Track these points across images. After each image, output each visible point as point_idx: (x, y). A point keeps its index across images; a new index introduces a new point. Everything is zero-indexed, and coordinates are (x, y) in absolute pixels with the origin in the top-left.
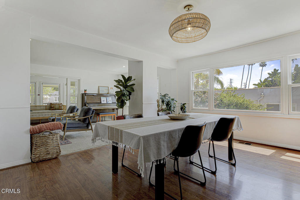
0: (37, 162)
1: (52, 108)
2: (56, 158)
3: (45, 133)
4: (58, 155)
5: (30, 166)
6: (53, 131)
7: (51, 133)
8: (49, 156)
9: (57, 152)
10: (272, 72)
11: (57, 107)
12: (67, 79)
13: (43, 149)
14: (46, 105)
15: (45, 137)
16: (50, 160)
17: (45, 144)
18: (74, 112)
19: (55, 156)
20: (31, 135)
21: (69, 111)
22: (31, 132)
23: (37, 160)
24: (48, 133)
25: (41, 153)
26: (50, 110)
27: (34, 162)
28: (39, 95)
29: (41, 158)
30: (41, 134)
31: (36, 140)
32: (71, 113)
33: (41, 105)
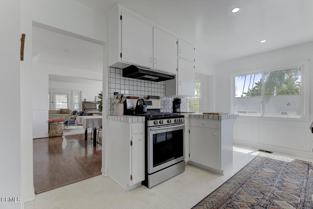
0: (52, 137)
1: (62, 112)
2: (61, 136)
3: (56, 123)
4: (62, 135)
5: (48, 139)
6: (60, 122)
7: (59, 123)
8: (57, 135)
9: (61, 133)
10: (258, 82)
11: (66, 111)
12: (72, 91)
13: (54, 131)
14: (58, 110)
15: (55, 125)
16: (58, 136)
17: (56, 129)
18: (75, 115)
19: (60, 135)
20: (49, 124)
21: (73, 114)
22: (49, 122)
23: (51, 136)
24: (57, 123)
25: (53, 132)
26: (60, 113)
27: (50, 137)
28: (53, 102)
29: (54, 135)
30: (53, 123)
31: (51, 126)
32: (74, 115)
33: (54, 110)
